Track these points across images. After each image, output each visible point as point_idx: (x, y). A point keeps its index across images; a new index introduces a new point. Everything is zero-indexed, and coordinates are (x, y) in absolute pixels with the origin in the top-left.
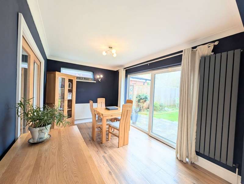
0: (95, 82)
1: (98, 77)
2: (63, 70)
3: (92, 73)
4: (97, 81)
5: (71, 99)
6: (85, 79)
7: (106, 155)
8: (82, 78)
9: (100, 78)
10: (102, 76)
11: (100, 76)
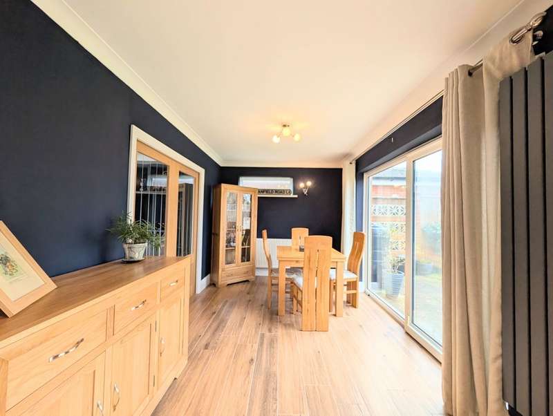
0: (296, 196)
1: (302, 185)
2: (244, 181)
3: (292, 179)
4: (301, 194)
5: (248, 228)
6: (277, 191)
7: (267, 334)
8: (272, 190)
9: (306, 187)
10: (309, 183)
11: (306, 185)
